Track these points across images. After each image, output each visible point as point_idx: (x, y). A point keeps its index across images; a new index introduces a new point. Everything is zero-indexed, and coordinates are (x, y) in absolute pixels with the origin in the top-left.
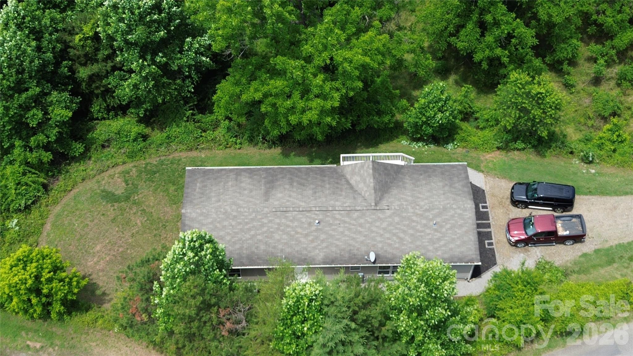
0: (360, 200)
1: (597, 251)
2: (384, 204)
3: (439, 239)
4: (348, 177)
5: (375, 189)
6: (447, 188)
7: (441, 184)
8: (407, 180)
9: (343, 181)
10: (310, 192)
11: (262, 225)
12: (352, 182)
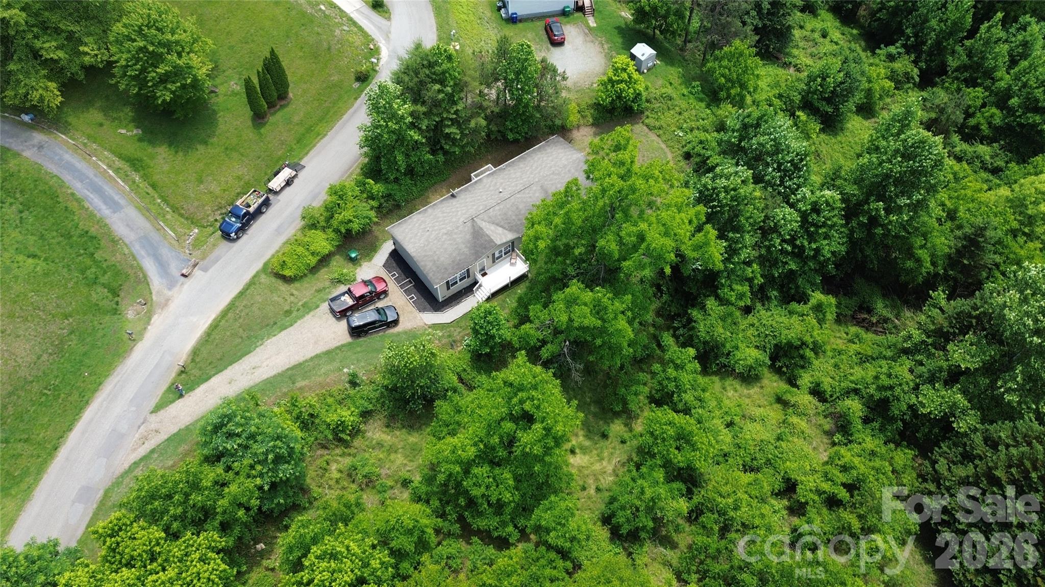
0: (486, 218)
1: (318, 307)
2: (469, 224)
3: (420, 225)
4: (506, 231)
5: (481, 229)
6: (436, 258)
7: (442, 259)
8: (466, 250)
9: (506, 226)
10: (521, 207)
11: (531, 173)
12: (500, 229)
